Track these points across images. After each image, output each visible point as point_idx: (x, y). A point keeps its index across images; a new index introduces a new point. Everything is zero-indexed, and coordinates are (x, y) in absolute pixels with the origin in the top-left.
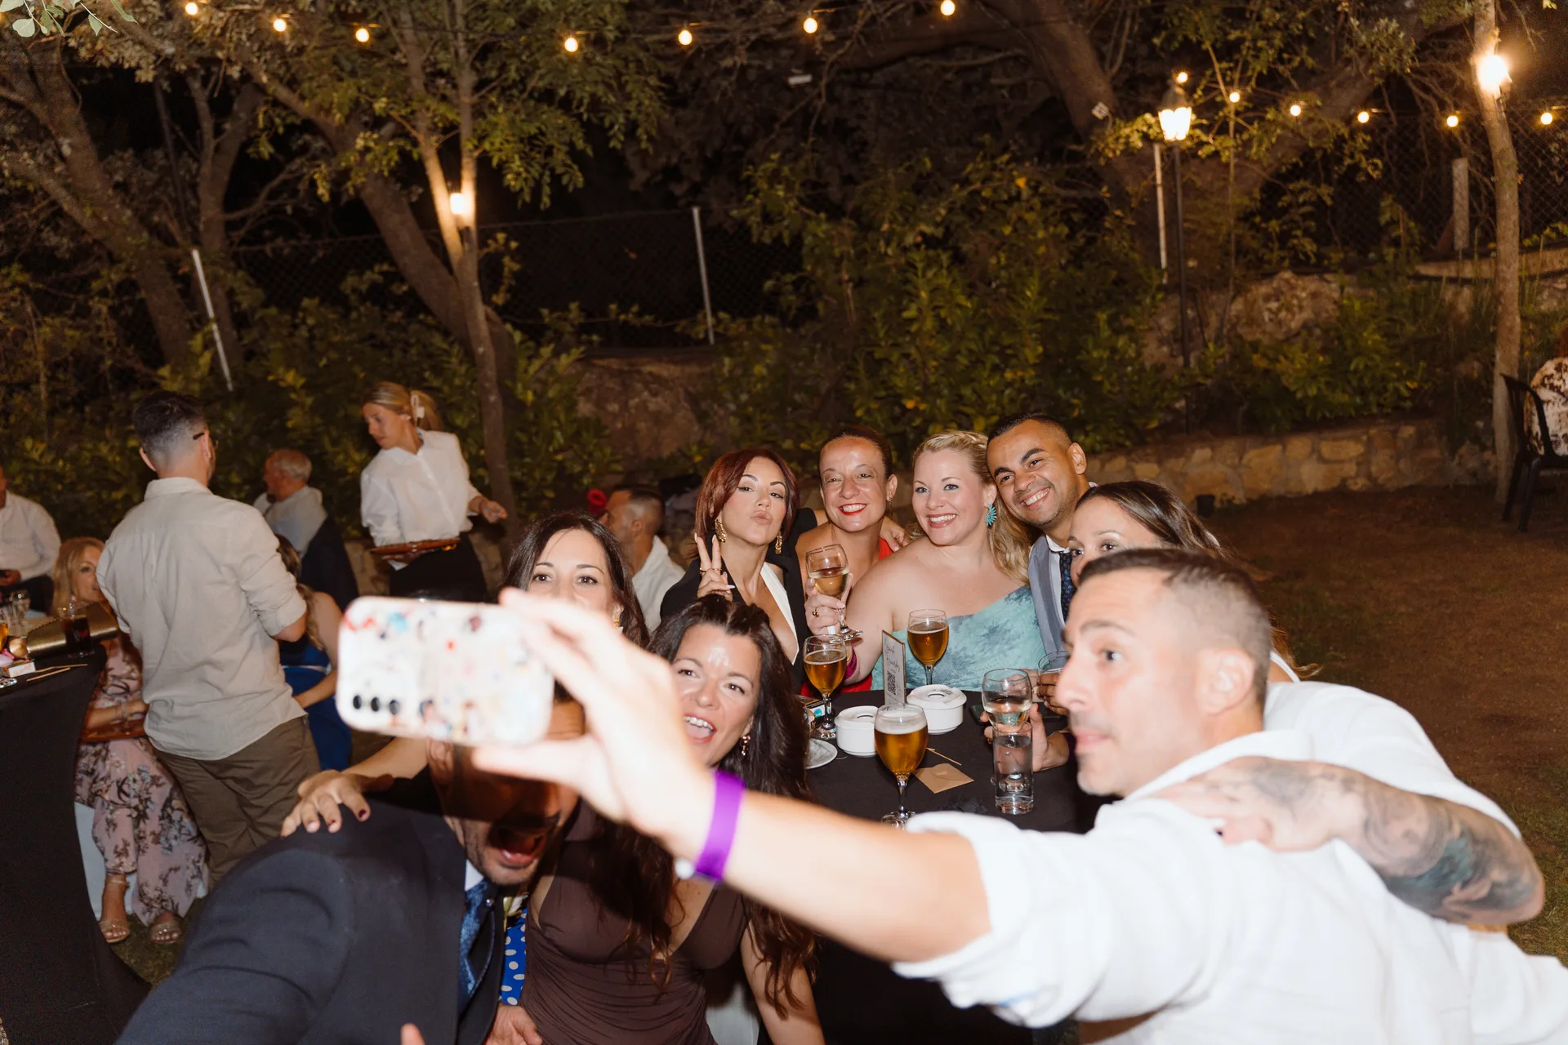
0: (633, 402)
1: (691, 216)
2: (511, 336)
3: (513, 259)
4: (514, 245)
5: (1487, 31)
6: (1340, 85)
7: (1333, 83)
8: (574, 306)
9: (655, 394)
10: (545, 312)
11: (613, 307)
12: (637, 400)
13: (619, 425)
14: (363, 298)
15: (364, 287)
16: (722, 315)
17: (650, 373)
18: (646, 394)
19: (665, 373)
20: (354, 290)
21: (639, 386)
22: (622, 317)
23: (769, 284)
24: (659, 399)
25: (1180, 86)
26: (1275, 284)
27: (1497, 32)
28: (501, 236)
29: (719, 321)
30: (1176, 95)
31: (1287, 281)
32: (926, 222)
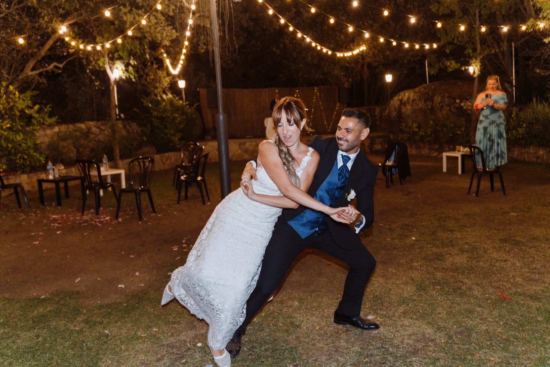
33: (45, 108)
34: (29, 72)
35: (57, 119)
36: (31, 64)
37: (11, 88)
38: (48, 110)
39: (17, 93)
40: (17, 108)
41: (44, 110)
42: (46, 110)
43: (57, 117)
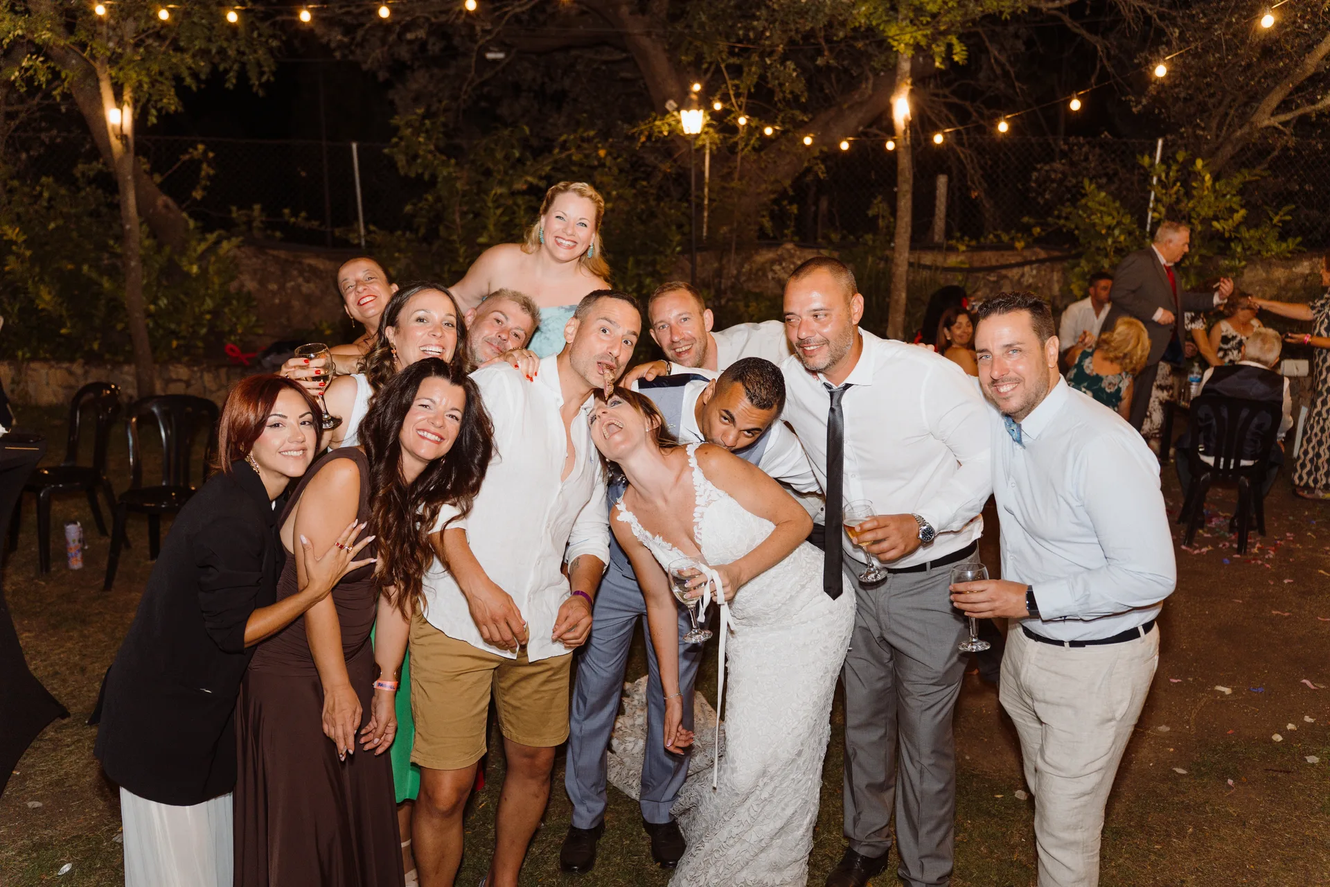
0: (290, 284)
1: (350, 149)
2: (187, 222)
3: (209, 165)
4: (211, 155)
5: (902, 80)
6: (850, 107)
7: (845, 106)
8: (257, 207)
9: (308, 281)
10: (234, 208)
11: (286, 211)
12: (292, 283)
13: (277, 301)
14: (90, 182)
15: (92, 174)
16: (372, 228)
17: (309, 265)
18: (300, 280)
19: (321, 267)
20: (83, 174)
21: (295, 273)
22: (293, 220)
23: (408, 208)
24: (312, 285)
25: (695, 93)
26: (779, 253)
27: (909, 81)
28: (201, 147)
29: (368, 232)
30: (691, 100)
31: (788, 250)
32: (533, 175)
33: (1276, 214)
34: (1265, 119)
35: (1298, 245)
36: (1275, 99)
37: (1199, 163)
38: (1280, 221)
39: (1208, 177)
40: (1199, 215)
41: (1271, 220)
42: (1276, 220)
43: (1299, 239)
